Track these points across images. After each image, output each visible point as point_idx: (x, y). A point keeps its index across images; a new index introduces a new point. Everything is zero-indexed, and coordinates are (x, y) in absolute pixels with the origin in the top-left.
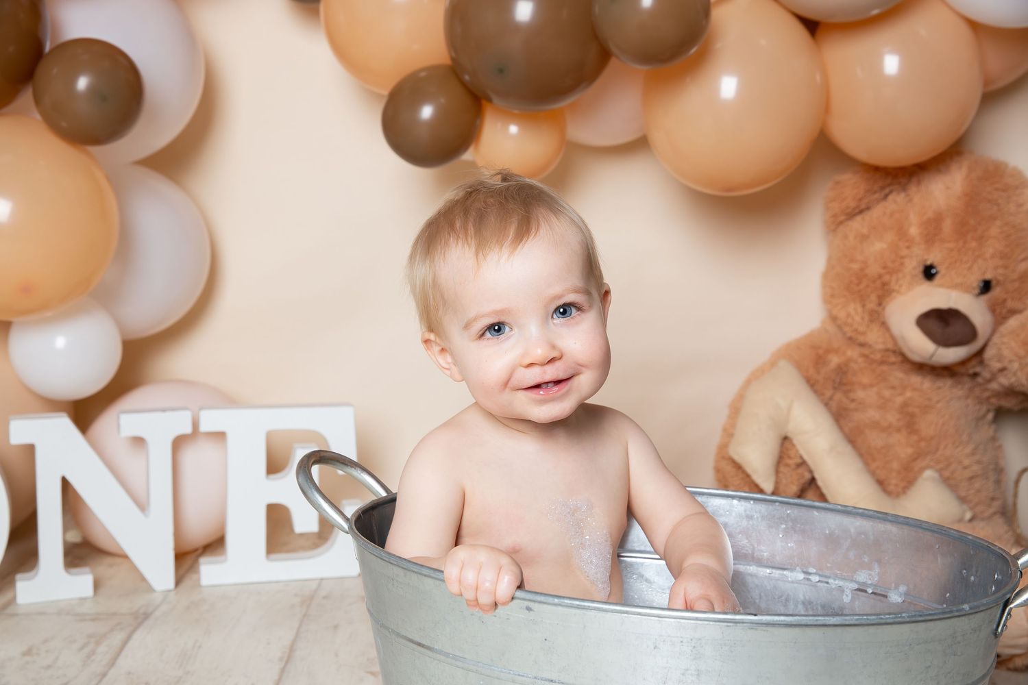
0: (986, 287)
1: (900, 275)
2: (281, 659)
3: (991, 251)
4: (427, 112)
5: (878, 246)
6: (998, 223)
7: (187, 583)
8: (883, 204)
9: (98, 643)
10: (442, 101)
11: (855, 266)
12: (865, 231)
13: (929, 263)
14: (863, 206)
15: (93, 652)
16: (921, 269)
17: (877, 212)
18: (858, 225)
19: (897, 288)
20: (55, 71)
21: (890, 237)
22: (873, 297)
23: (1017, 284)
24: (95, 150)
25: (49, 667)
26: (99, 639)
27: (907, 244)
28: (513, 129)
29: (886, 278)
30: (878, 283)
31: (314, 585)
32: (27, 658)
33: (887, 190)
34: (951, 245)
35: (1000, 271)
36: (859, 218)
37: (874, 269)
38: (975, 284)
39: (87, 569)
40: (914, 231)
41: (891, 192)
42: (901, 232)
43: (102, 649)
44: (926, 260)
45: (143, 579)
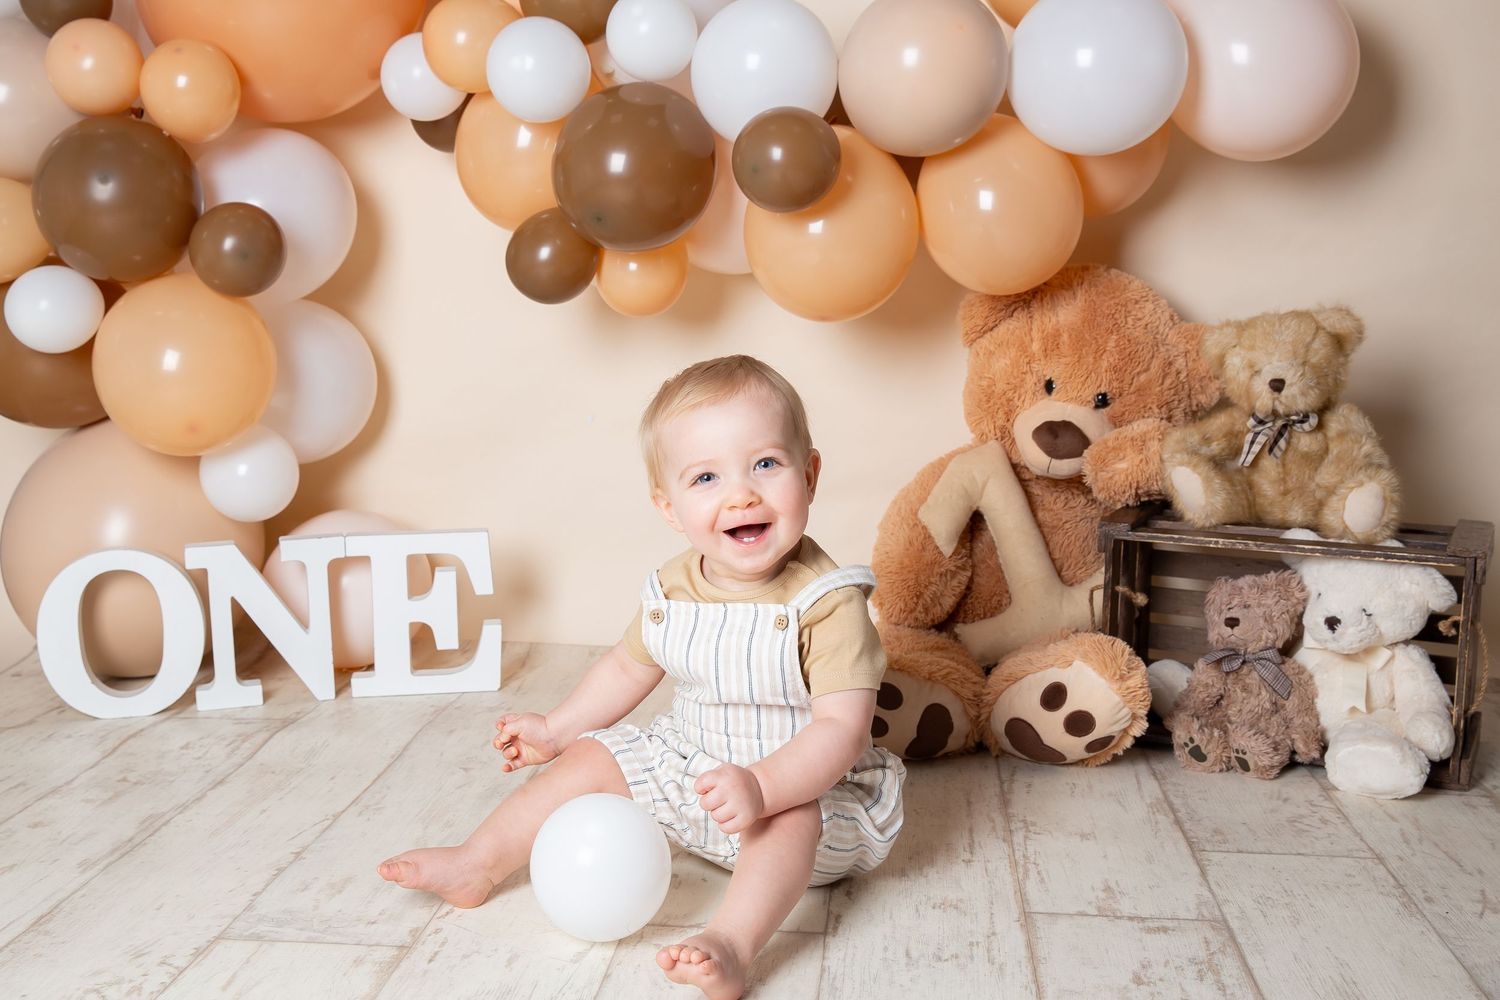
0: (1102, 402)
1: (1023, 391)
2: (392, 757)
3: (1105, 364)
4: (545, 253)
5: (1001, 364)
6: (1114, 337)
7: (344, 695)
8: (1009, 321)
9: (243, 741)
10: (558, 242)
11: (984, 383)
12: (992, 348)
13: (1048, 378)
14: (991, 325)
15: (238, 748)
16: (1043, 384)
17: (1002, 328)
18: (986, 342)
19: (1019, 403)
20: (205, 235)
21: (1013, 352)
22: (1001, 413)
23: (1133, 397)
24: (250, 299)
25: (200, 758)
26: (246, 737)
27: (1027, 360)
28: (633, 266)
29: (1010, 394)
30: (1004, 400)
31: (453, 698)
32: (184, 751)
33: (1013, 308)
34: (1069, 359)
35: (1115, 384)
36: (988, 335)
37: (1000, 387)
38: (1090, 399)
39: (259, 681)
40: (1036, 347)
41: (1015, 310)
42: (1023, 348)
43: (247, 745)
44: (1045, 376)
45: (307, 690)
